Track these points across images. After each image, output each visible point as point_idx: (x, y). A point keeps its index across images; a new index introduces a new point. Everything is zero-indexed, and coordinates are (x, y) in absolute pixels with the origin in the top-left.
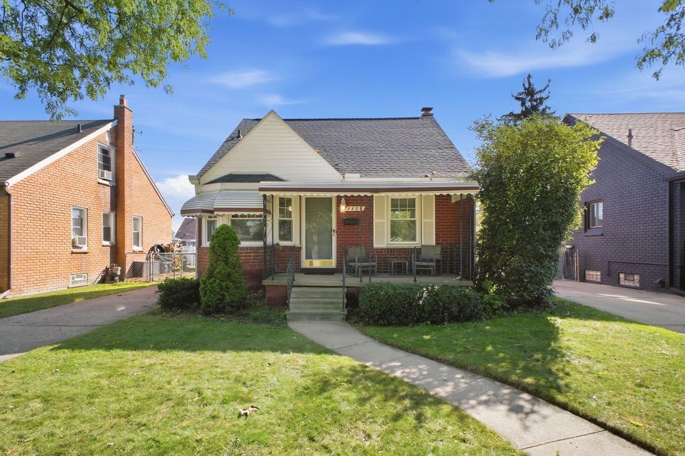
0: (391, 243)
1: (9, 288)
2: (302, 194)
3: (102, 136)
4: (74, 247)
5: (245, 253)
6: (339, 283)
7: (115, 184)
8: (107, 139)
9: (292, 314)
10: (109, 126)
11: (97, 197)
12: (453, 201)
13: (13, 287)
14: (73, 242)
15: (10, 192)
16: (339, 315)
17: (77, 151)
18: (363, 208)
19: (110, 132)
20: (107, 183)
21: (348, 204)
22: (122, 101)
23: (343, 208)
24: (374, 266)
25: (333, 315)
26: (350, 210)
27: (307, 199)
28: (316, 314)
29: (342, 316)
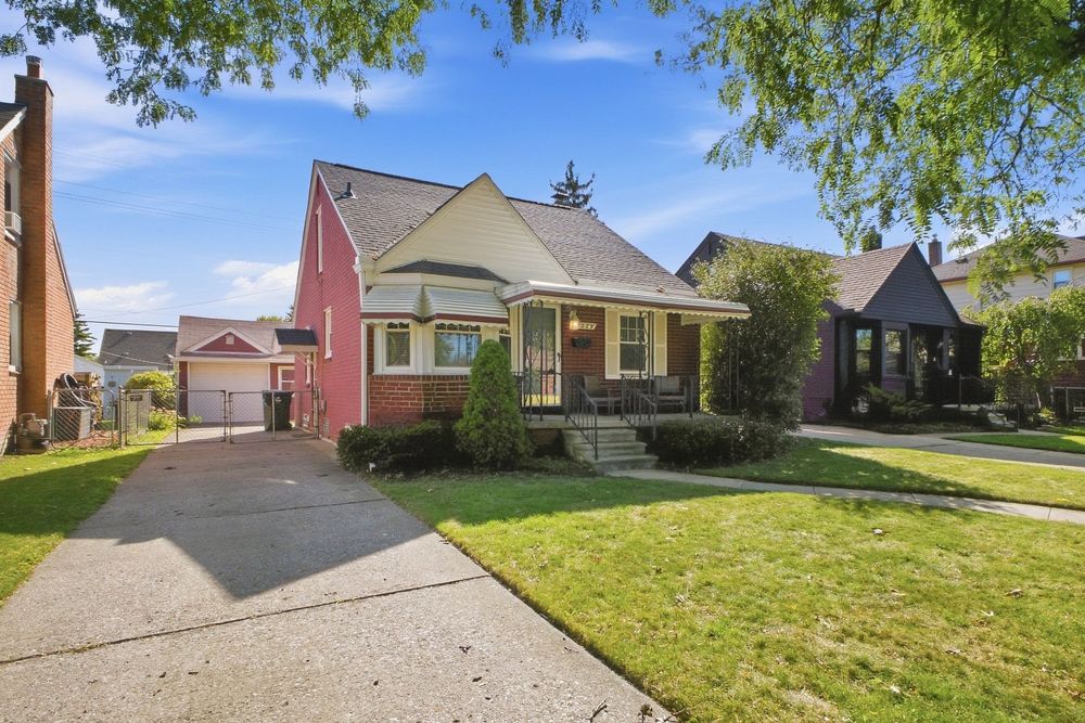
0: (621, 372)
3: (9, 137)
5: (462, 384)
6: (624, 423)
7: (21, 243)
8: (13, 146)
10: (17, 120)
11: (4, 269)
12: (683, 324)
16: (650, 460)
18: (595, 325)
19: (18, 131)
20: (15, 239)
21: (582, 319)
23: (575, 325)
25: (644, 461)
29: (653, 463)
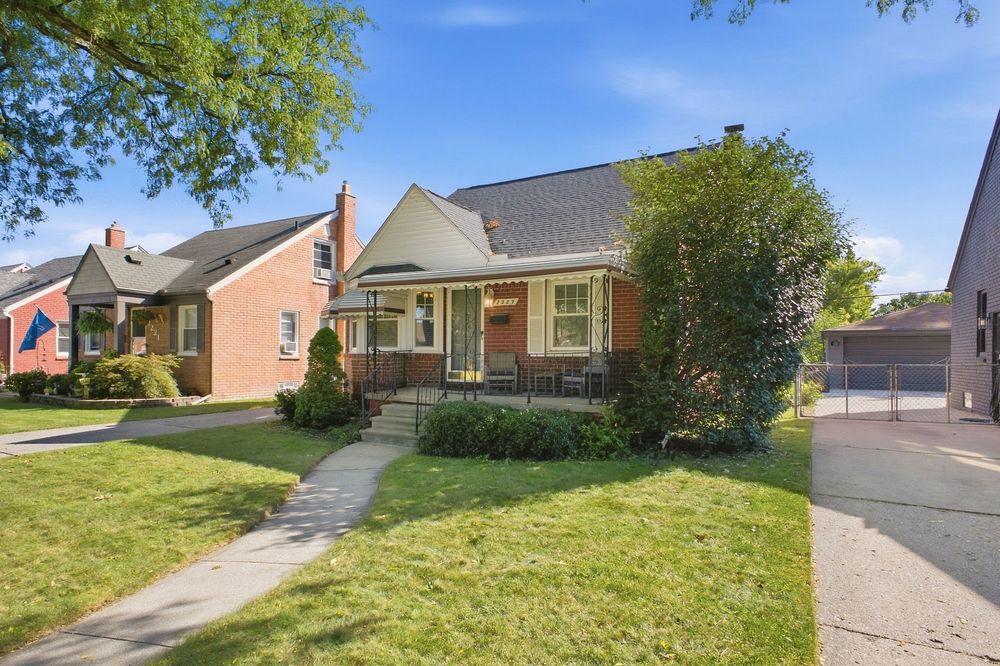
0: (554, 349)
1: (210, 392)
2: (446, 285)
3: (320, 231)
4: (283, 353)
7: (334, 283)
8: (326, 233)
9: (368, 434)
10: (327, 219)
11: (312, 299)
13: (214, 391)
14: (282, 348)
15: (211, 299)
16: (412, 439)
17: (287, 251)
18: (516, 300)
19: (331, 224)
20: (326, 282)
21: (496, 296)
22: (344, 188)
23: (489, 302)
24: (510, 381)
25: (405, 439)
26: (500, 304)
27: (454, 292)
28: (388, 437)
